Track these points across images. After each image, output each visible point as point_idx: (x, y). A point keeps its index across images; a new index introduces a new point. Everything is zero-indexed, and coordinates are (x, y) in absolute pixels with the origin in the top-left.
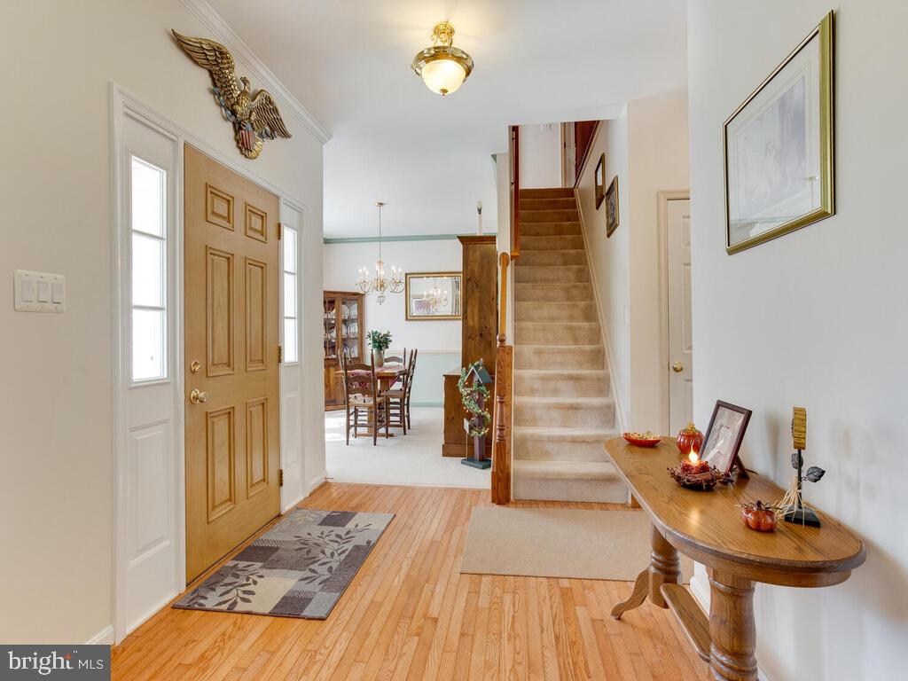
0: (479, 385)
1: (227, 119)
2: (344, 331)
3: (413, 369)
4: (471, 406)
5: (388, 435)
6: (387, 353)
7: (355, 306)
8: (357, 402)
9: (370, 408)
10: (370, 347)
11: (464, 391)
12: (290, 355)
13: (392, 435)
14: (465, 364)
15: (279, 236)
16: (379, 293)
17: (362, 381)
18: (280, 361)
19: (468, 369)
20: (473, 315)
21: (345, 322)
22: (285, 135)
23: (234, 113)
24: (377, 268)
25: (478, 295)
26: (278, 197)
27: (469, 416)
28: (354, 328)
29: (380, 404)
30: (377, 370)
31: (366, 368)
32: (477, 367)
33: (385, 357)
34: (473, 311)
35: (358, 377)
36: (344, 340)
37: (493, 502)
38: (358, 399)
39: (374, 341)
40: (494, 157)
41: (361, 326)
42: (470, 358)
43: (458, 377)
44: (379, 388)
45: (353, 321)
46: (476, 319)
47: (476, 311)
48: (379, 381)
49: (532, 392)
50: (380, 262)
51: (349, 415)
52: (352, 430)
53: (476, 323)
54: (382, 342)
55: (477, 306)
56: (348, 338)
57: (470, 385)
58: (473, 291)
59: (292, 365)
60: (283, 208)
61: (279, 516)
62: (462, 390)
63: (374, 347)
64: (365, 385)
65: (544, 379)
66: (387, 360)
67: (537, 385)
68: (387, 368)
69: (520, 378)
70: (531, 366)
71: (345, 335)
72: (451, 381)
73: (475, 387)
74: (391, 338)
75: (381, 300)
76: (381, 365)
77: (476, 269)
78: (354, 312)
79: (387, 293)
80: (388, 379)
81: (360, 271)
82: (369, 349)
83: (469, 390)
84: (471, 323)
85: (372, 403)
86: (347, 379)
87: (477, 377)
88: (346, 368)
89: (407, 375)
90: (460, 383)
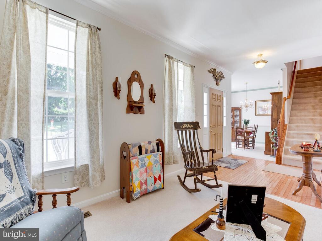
0: (276, 135)
1: (215, 80)
2: (235, 119)
3: (257, 130)
4: (273, 141)
5: (248, 148)
6: (249, 125)
7: (239, 111)
8: (239, 138)
9: (243, 140)
10: (243, 123)
11: (271, 136)
12: (225, 125)
13: (249, 149)
14: (272, 129)
15: (223, 99)
16: (246, 108)
17: (241, 132)
18: (223, 126)
19: (272, 130)
20: (275, 115)
21: (235, 116)
22: (224, 78)
23: (216, 79)
24: (245, 102)
25: (277, 109)
26: (223, 91)
27: (273, 143)
28: (238, 118)
29: (246, 139)
30: (245, 130)
31: (242, 129)
32: (275, 130)
33: (248, 127)
34: (275, 114)
35: (240, 131)
36: (235, 121)
37: (276, 163)
38: (239, 137)
39: (244, 122)
40: (282, 69)
41: (240, 117)
42: (274, 127)
43: (270, 132)
44: (246, 135)
45: (238, 116)
46: (276, 116)
47: (276, 114)
48: (246, 133)
49: (294, 137)
50: (246, 100)
51: (237, 142)
52: (238, 146)
53: (276, 117)
54: (247, 122)
55: (276, 112)
56: (236, 121)
57: (273, 135)
58: (275, 108)
59: (225, 127)
60: (224, 93)
61: (222, 158)
62: (270, 136)
63: (244, 123)
64: (241, 133)
65: (298, 134)
66: (248, 128)
67: (295, 135)
68: (248, 130)
69: (289, 133)
70: (294, 130)
71: (235, 120)
72: (267, 133)
73: (274, 135)
74: (249, 121)
75: (247, 110)
76: (246, 129)
77: (276, 101)
78: (238, 113)
79: (248, 108)
80: (249, 133)
81: (240, 102)
82: (243, 124)
83: (272, 136)
84: (274, 117)
85: (243, 139)
86: (237, 132)
87: (275, 133)
88: (236, 129)
89: (254, 132)
90: (270, 134)
